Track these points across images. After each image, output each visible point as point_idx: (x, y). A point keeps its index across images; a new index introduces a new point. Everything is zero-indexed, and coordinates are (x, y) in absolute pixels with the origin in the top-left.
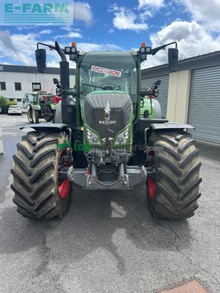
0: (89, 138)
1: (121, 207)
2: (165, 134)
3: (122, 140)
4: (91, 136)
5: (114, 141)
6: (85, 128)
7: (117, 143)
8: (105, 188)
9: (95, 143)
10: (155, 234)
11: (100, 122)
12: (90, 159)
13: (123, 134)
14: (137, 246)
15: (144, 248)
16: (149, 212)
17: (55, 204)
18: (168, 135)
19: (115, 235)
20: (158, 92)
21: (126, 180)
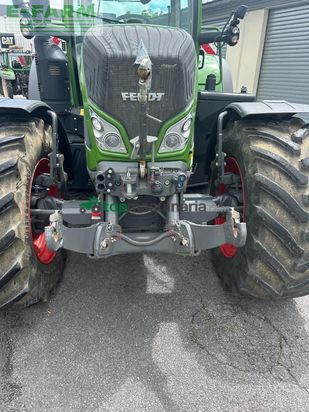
0: (97, 135)
1: (164, 268)
2: (265, 126)
3: (177, 141)
4: (101, 131)
5: (158, 144)
6: (86, 112)
7: (164, 149)
8: (138, 249)
9: (113, 150)
10: (238, 334)
11: (124, 95)
12: (101, 186)
13: (178, 126)
14: (208, 372)
15: (223, 375)
16: (217, 279)
17: (26, 286)
18: (272, 128)
19: (158, 340)
20: (238, 34)
21: (187, 236)
